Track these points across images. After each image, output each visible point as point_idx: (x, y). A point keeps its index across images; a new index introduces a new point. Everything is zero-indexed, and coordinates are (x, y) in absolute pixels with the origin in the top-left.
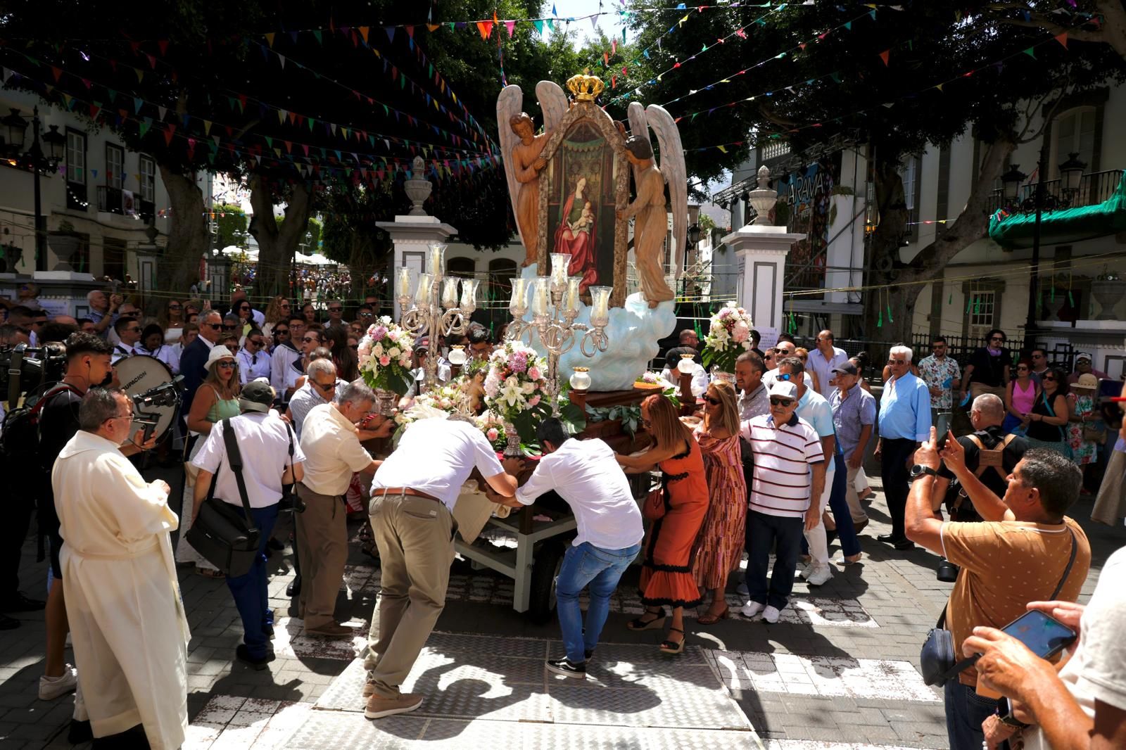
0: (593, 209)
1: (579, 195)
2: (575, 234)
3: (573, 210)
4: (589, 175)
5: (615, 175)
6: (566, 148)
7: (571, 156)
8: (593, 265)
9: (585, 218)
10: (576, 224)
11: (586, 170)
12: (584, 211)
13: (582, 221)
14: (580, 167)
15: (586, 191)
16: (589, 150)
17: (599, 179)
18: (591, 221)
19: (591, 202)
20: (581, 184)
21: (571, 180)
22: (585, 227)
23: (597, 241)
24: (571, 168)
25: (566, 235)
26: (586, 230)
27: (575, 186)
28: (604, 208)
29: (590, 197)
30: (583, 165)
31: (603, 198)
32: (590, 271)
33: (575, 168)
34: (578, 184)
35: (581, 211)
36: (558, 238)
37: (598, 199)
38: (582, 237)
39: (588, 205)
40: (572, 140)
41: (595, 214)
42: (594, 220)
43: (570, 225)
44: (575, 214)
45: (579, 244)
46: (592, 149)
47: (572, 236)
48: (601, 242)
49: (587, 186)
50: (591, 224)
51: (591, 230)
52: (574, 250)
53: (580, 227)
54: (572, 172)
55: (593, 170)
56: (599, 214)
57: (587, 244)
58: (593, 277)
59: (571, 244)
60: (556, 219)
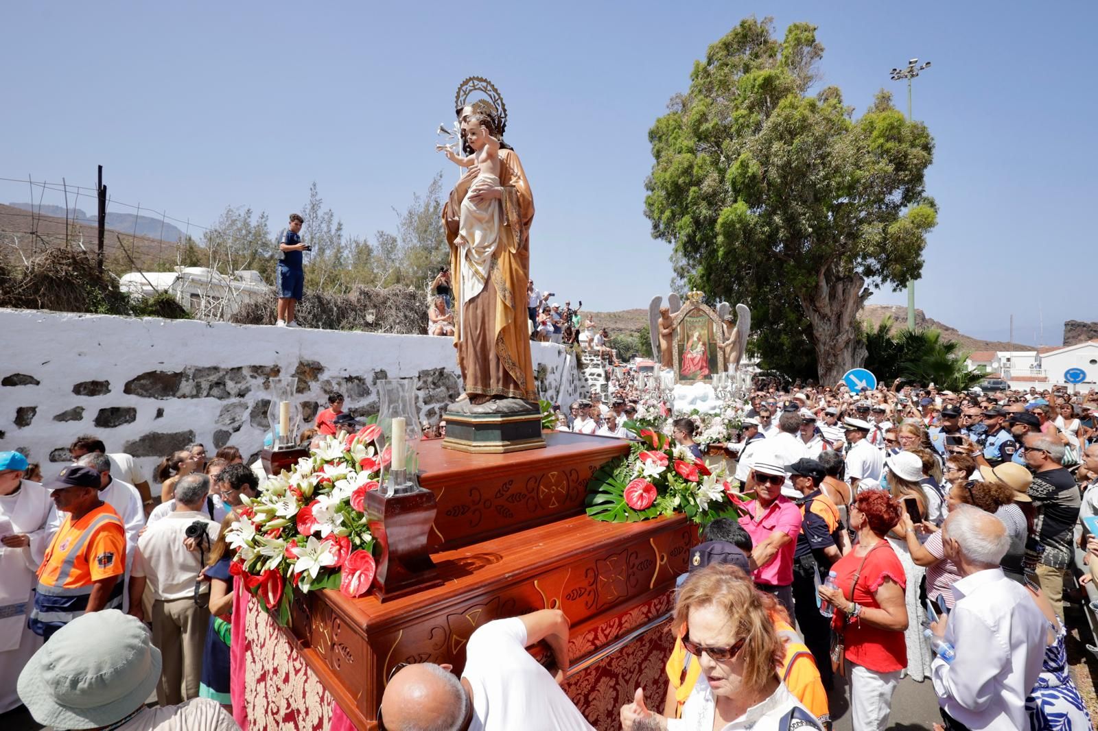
0: (704, 344)
1: (695, 339)
2: (695, 355)
3: (692, 345)
5: (714, 330)
6: (687, 320)
7: (690, 323)
8: (706, 367)
9: (700, 348)
10: (694, 351)
11: (699, 329)
12: (699, 345)
13: (698, 349)
14: (695, 328)
15: (699, 337)
16: (699, 321)
17: (706, 332)
20: (696, 335)
21: (690, 333)
23: (707, 357)
25: (689, 356)
26: (701, 353)
27: (693, 335)
28: (710, 344)
31: (709, 340)
32: (704, 369)
33: (692, 328)
35: (697, 345)
36: (684, 357)
37: (706, 340)
38: (699, 356)
39: (701, 343)
40: (690, 317)
41: (705, 346)
42: (705, 348)
43: (691, 351)
44: (694, 347)
45: (696, 361)
46: (701, 320)
47: (693, 356)
49: (700, 335)
50: (703, 350)
51: (704, 353)
53: (697, 352)
54: (690, 330)
55: (703, 329)
56: (707, 346)
57: (702, 359)
58: (706, 372)
59: (693, 360)
60: (683, 349)
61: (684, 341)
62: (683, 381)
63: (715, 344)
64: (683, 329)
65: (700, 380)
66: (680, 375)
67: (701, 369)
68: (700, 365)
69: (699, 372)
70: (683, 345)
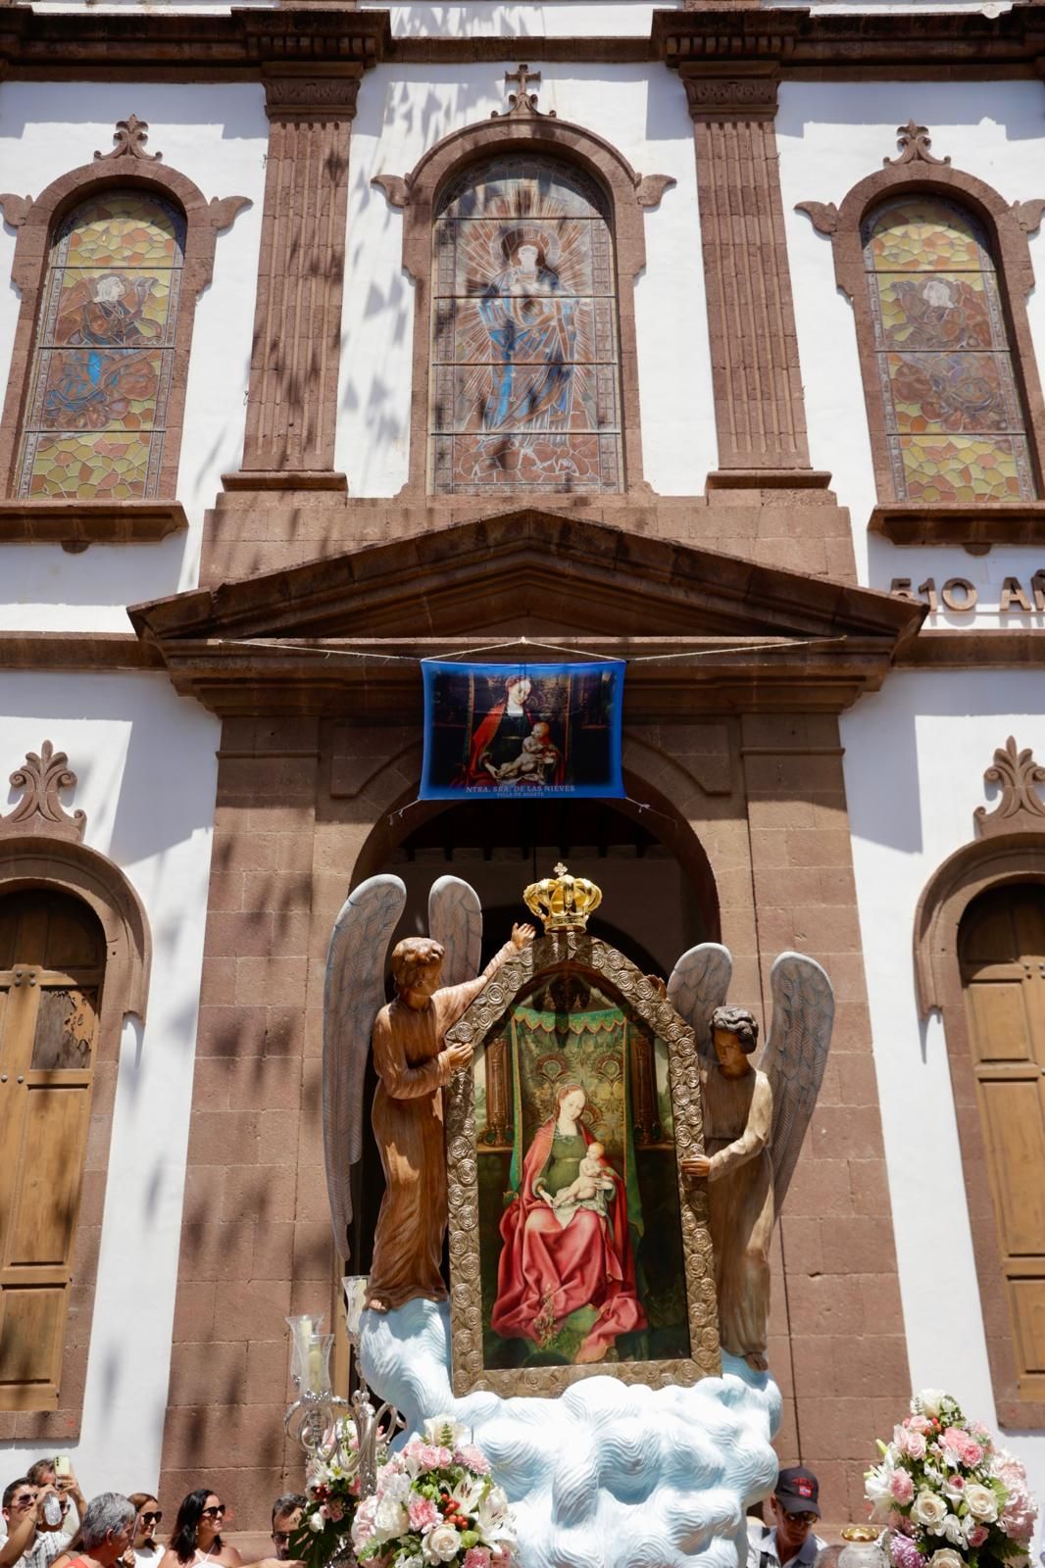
0: (609, 1158)
1: (566, 1127)
2: (564, 1218)
3: (552, 1161)
4: (593, 1083)
5: (662, 1085)
6: (523, 1026)
7: (537, 1042)
8: (625, 1286)
9: (590, 1176)
10: (563, 1194)
11: (583, 1073)
12: (584, 1163)
13: (583, 1185)
14: (566, 1066)
15: (588, 1118)
16: (586, 1031)
17: (619, 1090)
18: (608, 1185)
19: (603, 1143)
20: (572, 1103)
21: (539, 1094)
22: (592, 1198)
23: (627, 1229)
24: (540, 1066)
25: (536, 1222)
26: (598, 1205)
27: (555, 1109)
28: (641, 1157)
29: (598, 1135)
30: (574, 1062)
31: (636, 1134)
32: (616, 1301)
33: (552, 1068)
34: (564, 1104)
35: (578, 1163)
36: (510, 1230)
37: (622, 1135)
38: (587, 1224)
39: (595, 1150)
40: (539, 1006)
41: (619, 1171)
42: (617, 1182)
43: (547, 1197)
44: (559, 1172)
45: (578, 1243)
46: (594, 1027)
47: (555, 1222)
48: (641, 1233)
49: (589, 1107)
50: (607, 1192)
51: (611, 1207)
52: (562, 1256)
53: (578, 1200)
54: (541, 1077)
55: (601, 1074)
56: (629, 1169)
57: (600, 1240)
58: (627, 1314)
59: (555, 1243)
60: (504, 1183)
61: (509, 1139)
62: (506, 1375)
63: (670, 1156)
64: (503, 1071)
65: (596, 1366)
66: (488, 1337)
67: (599, 1298)
68: (593, 1271)
69: (587, 1317)
70: (506, 1158)
